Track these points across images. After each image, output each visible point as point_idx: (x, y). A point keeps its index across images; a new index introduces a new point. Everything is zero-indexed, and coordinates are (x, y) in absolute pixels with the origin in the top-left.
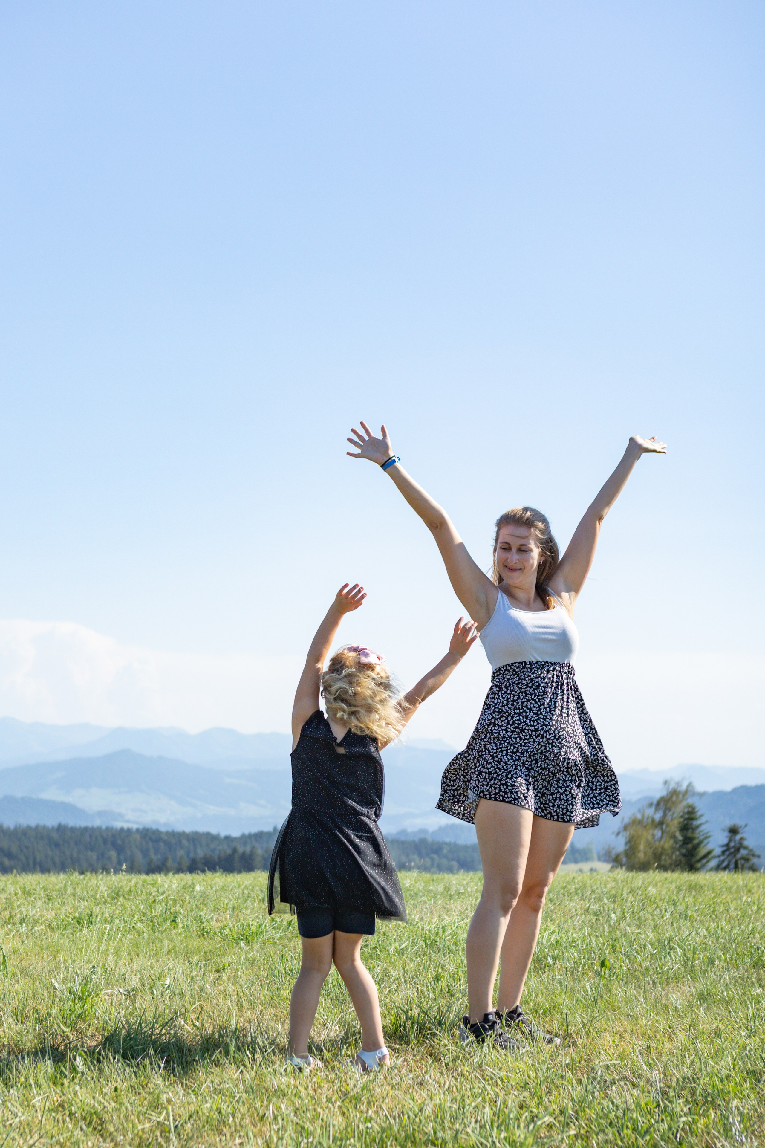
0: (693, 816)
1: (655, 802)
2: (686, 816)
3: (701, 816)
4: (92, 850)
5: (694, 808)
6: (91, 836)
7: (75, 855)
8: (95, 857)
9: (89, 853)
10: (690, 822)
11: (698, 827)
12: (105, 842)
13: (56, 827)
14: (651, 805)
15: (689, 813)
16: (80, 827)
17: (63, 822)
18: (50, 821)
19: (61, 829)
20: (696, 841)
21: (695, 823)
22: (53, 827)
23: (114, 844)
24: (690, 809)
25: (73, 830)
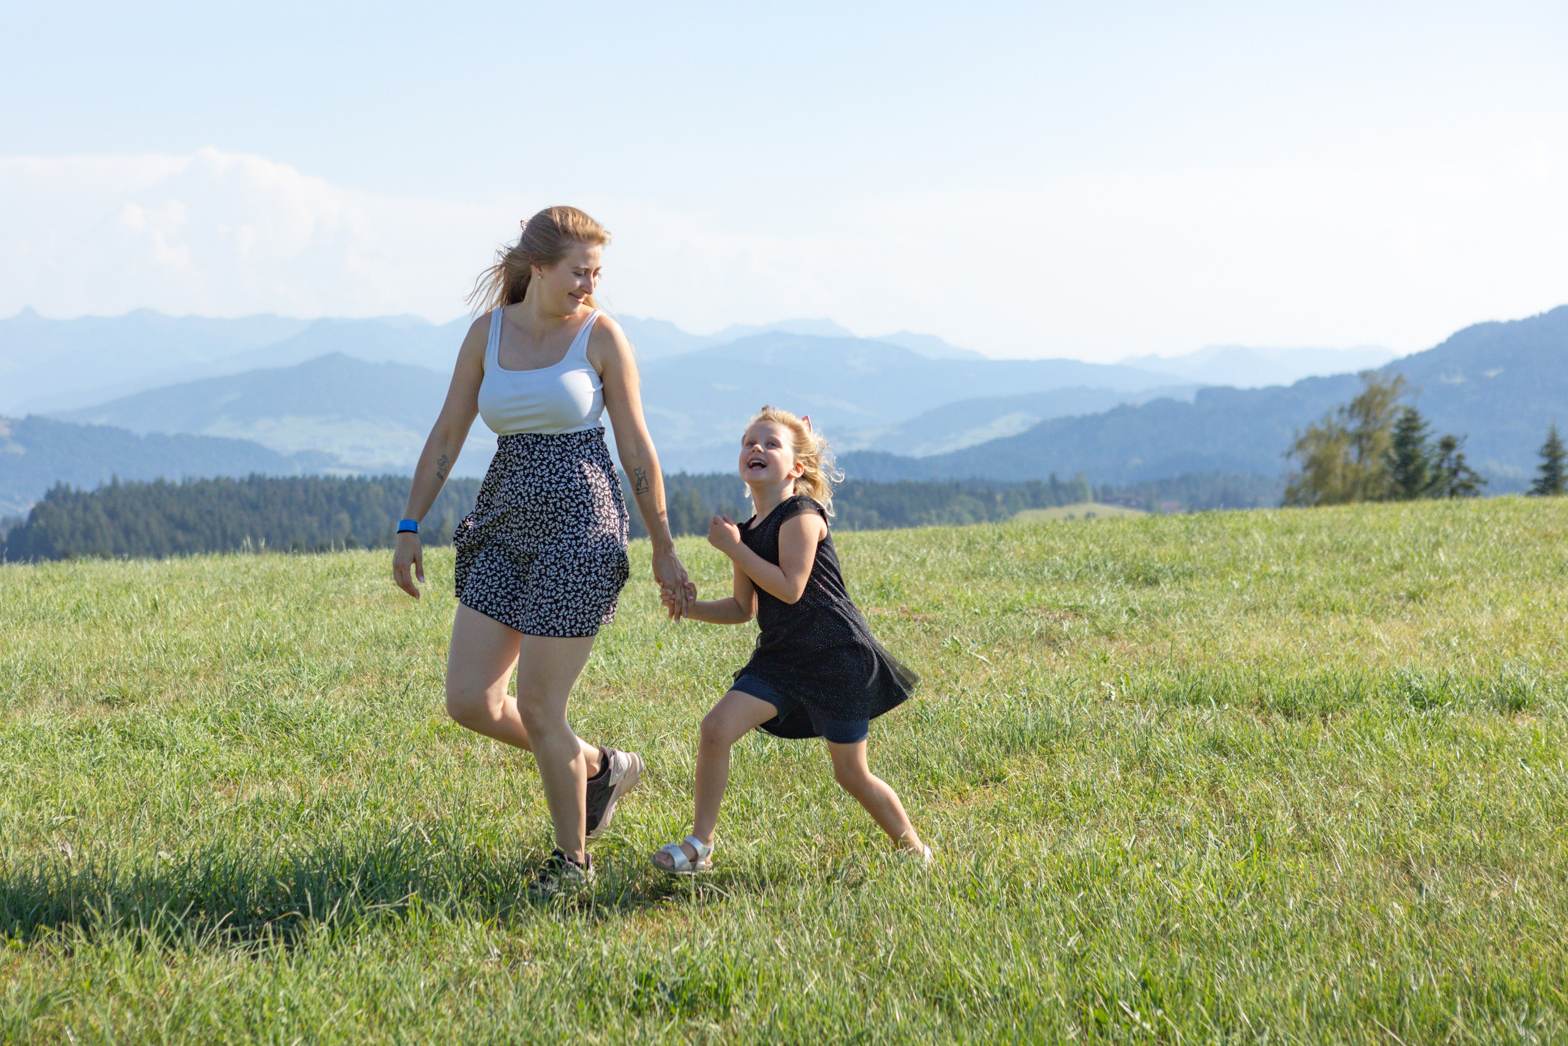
0: (1414, 424)
1: (1347, 406)
2: (1404, 426)
3: (1426, 424)
4: (310, 512)
5: (1414, 414)
6: (306, 491)
7: (286, 522)
8: (316, 525)
9: (308, 518)
10: (1410, 434)
11: (1422, 439)
12: (329, 499)
13: (246, 480)
14: (1341, 411)
15: (1407, 420)
16: (284, 478)
17: (258, 471)
18: (237, 470)
19: (254, 481)
20: (1419, 461)
21: (1417, 435)
22: (242, 480)
23: (343, 502)
24: (1410, 416)
25: (274, 482)
